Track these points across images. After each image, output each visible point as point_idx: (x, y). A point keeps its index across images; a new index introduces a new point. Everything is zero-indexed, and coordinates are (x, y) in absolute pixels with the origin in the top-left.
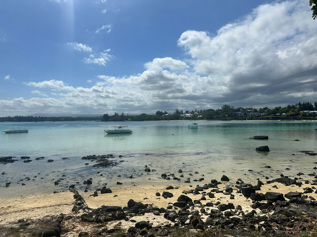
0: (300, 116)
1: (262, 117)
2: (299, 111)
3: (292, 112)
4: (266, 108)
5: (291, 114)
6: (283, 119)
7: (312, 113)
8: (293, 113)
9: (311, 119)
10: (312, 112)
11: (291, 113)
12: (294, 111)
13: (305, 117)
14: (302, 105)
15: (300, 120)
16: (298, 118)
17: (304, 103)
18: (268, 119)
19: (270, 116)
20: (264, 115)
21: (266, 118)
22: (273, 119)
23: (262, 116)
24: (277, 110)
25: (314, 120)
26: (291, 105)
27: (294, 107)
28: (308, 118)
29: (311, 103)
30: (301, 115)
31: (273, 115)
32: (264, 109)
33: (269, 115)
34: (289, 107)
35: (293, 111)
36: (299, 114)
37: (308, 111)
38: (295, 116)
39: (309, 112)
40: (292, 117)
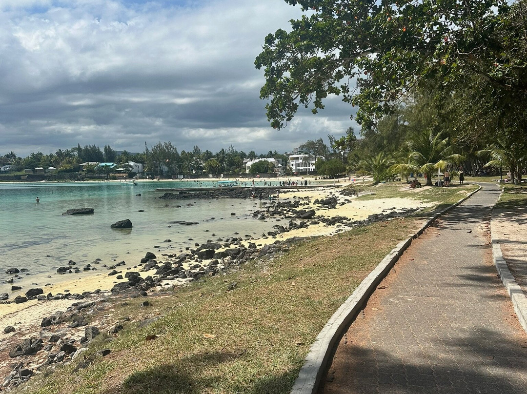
0: (83, 173)
1: (4, 175)
2: (79, 162)
3: (67, 163)
4: (12, 155)
5: (66, 168)
6: (49, 178)
7: (103, 166)
8: (68, 166)
9: (103, 178)
10: (103, 164)
11: (64, 166)
12: (71, 163)
13: (92, 174)
14: (84, 150)
15: (83, 179)
16: (79, 176)
17: (86, 146)
18: (18, 178)
19: (23, 172)
20: (9, 171)
21: (15, 176)
22: (31, 178)
23: (5, 172)
24: (37, 159)
25: (107, 179)
26: (64, 150)
27: (68, 154)
28: (97, 175)
29: (98, 148)
30: (83, 171)
31: (30, 171)
32: (7, 156)
33: (19, 170)
34: (60, 154)
35: (69, 162)
36: (79, 168)
37: (95, 163)
38: (73, 173)
39: (98, 164)
40: (67, 175)
